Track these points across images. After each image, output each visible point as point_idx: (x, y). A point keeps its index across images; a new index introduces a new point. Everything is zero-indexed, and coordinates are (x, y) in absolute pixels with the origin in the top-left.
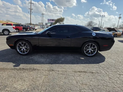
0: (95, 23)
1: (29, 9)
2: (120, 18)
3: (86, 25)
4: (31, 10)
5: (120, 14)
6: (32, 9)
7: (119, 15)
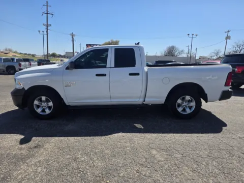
0: (181, 50)
1: (44, 24)
2: (228, 38)
3: (163, 54)
4: (47, 27)
5: (228, 31)
6: (51, 25)
7: (227, 33)
